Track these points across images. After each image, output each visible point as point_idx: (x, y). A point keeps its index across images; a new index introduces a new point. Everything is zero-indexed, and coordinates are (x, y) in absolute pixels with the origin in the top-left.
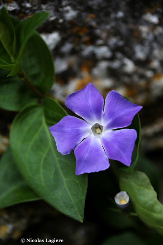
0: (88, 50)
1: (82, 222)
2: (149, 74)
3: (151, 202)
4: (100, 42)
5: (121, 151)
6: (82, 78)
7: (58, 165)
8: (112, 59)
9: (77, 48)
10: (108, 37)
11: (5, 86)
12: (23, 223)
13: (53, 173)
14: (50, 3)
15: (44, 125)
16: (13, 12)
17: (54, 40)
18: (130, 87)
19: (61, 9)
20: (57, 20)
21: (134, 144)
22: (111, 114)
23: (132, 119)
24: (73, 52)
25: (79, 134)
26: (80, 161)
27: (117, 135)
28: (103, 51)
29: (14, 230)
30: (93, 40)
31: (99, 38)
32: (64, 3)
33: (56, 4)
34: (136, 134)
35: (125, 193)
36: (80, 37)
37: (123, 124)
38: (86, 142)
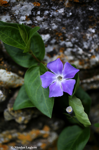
0: (62, 43)
1: (51, 118)
2: (90, 55)
3: (81, 112)
4: (67, 40)
5: (68, 89)
6: (59, 55)
7: (43, 93)
8: (73, 47)
9: (58, 42)
10: (71, 38)
11: (24, 57)
12: (29, 117)
13: (41, 96)
14: (46, 21)
15: (39, 74)
16: (30, 25)
17: (47, 37)
18: (81, 60)
19: (50, 25)
20: (49, 29)
21: (74, 86)
22: (66, 72)
23: (75, 75)
24: (56, 43)
25: (52, 80)
26: (51, 91)
27: (68, 82)
28: (69, 44)
29: (25, 120)
30: (64, 39)
31: (67, 38)
32: (52, 22)
33: (48, 22)
34: (75, 82)
35: (71, 107)
36: (59, 37)
37: (71, 77)
38: (55, 83)
